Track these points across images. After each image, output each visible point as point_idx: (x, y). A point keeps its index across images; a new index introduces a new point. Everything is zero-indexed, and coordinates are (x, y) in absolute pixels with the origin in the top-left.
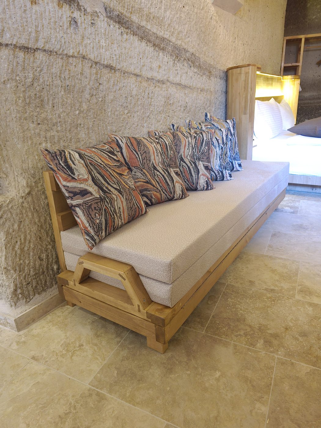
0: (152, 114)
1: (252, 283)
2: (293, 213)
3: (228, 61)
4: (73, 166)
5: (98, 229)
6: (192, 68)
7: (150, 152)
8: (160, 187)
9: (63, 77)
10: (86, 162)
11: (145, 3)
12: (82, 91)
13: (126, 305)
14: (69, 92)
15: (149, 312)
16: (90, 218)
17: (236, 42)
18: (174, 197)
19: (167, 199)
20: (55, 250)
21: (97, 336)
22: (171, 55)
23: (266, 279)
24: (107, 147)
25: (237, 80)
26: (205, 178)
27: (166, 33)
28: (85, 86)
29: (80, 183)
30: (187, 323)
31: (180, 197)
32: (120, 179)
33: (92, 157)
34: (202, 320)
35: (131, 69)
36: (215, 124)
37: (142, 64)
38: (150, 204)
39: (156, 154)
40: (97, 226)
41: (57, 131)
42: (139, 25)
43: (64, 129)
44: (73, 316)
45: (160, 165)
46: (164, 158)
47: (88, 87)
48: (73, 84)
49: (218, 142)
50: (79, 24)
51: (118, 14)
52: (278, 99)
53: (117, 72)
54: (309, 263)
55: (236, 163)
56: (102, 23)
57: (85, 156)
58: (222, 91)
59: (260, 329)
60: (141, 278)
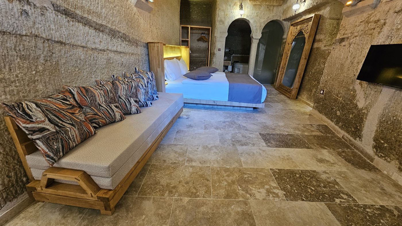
0: (98, 70)
1: (165, 161)
2: (187, 118)
3: (148, 38)
4: (30, 113)
5: (56, 152)
6: (124, 42)
7: (95, 96)
8: (105, 116)
9: (18, 49)
10: (42, 109)
11: (85, 3)
12: (37, 58)
13: (83, 195)
14: (25, 59)
15: (98, 196)
16: (49, 146)
17: (152, 27)
18: (115, 121)
19: (110, 123)
20: (23, 167)
21: (64, 217)
22: (108, 35)
23: (172, 157)
24: (61, 95)
25: (153, 50)
26: (135, 107)
27: (103, 21)
28: (40, 55)
29: (38, 124)
30: (127, 193)
31: (120, 120)
32: (72, 116)
33: (48, 105)
34: (136, 189)
35: (78, 43)
36: (141, 75)
37: (87, 40)
38: (99, 127)
39: (100, 97)
40: (56, 150)
41: (16, 87)
42: (82, 16)
43: (22, 84)
44: (44, 209)
45: (104, 103)
46: (106, 98)
47: (43, 55)
48: (28, 54)
49: (142, 86)
50: (30, 14)
51: (64, 9)
52: (178, 58)
53: (66, 45)
54: (192, 145)
55: (155, 96)
56: (51, 14)
57: (41, 105)
58: (145, 54)
59: (167, 186)
60: (92, 177)
